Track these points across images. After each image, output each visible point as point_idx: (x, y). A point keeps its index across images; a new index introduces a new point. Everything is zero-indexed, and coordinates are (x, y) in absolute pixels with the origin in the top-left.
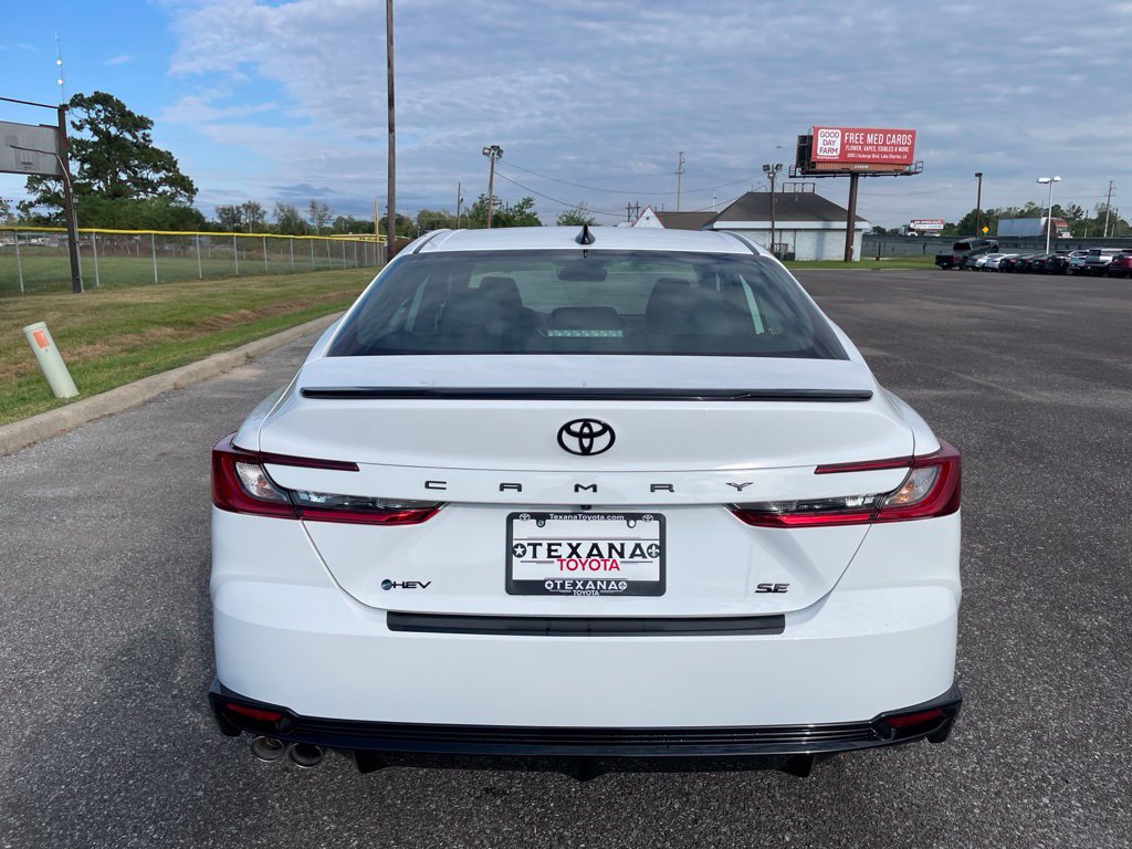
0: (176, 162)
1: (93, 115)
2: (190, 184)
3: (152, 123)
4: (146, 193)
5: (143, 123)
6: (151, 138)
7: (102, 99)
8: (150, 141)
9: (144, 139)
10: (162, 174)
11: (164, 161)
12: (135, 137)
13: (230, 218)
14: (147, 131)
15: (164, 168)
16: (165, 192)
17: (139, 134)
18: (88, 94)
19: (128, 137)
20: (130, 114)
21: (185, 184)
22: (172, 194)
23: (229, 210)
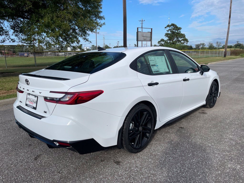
0: (185, 36)
1: (171, 28)
2: (187, 40)
3: (181, 28)
4: (179, 43)
5: (180, 29)
6: (181, 31)
7: (173, 25)
8: (181, 32)
9: (179, 32)
10: (182, 39)
11: (183, 36)
12: (178, 31)
13: (198, 46)
14: (180, 30)
15: (182, 37)
16: (182, 42)
17: (179, 31)
18: (170, 24)
19: (177, 31)
20: (178, 27)
21: (186, 40)
22: (184, 43)
23: (198, 45)
